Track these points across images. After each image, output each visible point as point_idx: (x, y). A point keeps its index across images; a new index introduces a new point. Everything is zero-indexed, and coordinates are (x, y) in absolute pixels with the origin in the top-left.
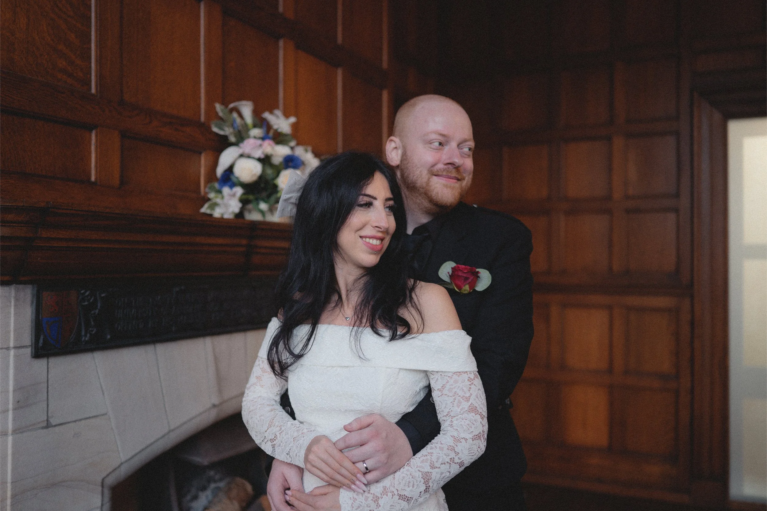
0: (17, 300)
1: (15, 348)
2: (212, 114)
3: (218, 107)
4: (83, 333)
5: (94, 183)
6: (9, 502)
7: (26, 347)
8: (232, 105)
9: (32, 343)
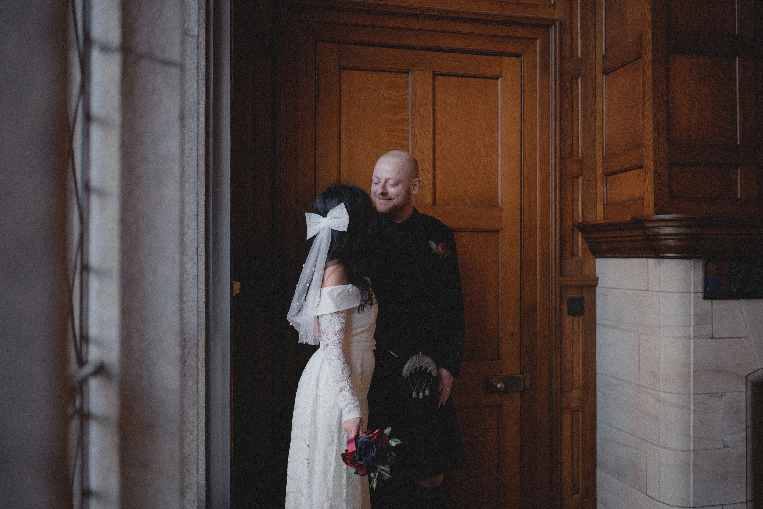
0: (694, 267)
4: (732, 288)
5: (740, 200)
6: (692, 374)
7: (699, 293)
9: (703, 291)
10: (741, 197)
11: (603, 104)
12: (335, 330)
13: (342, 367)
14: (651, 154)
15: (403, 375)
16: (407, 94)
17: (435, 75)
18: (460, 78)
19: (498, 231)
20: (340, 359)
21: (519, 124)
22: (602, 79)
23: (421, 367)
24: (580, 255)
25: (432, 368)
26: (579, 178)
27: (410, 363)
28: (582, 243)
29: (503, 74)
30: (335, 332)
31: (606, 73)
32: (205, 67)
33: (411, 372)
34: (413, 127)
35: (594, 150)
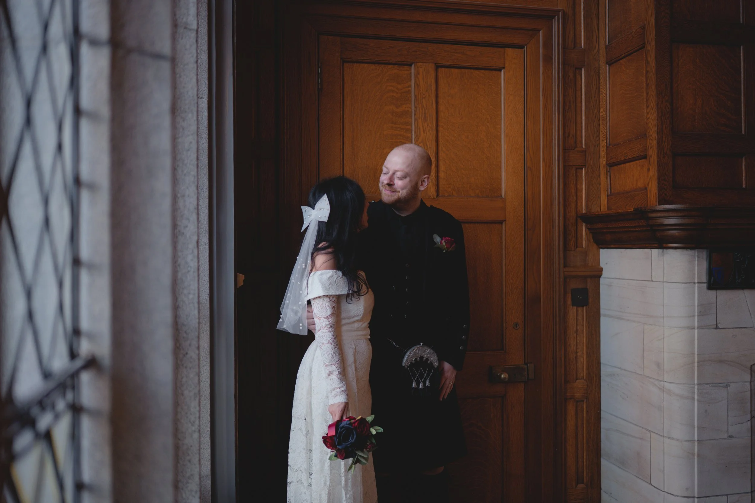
0: (698, 257)
1: (698, 283)
5: (745, 189)
6: (696, 364)
7: (704, 283)
9: (707, 281)
10: (746, 186)
11: (606, 94)
12: (327, 313)
13: (332, 351)
14: (655, 144)
15: (403, 365)
16: (410, 86)
17: (438, 67)
18: (463, 70)
19: (501, 222)
20: (331, 344)
21: (522, 115)
22: (605, 69)
23: (422, 358)
24: (584, 246)
25: (434, 359)
26: (582, 169)
27: (410, 353)
28: (586, 234)
29: (506, 65)
30: (327, 316)
31: (610, 63)
32: (207, 61)
33: (412, 362)
34: (415, 120)
35: (597, 141)
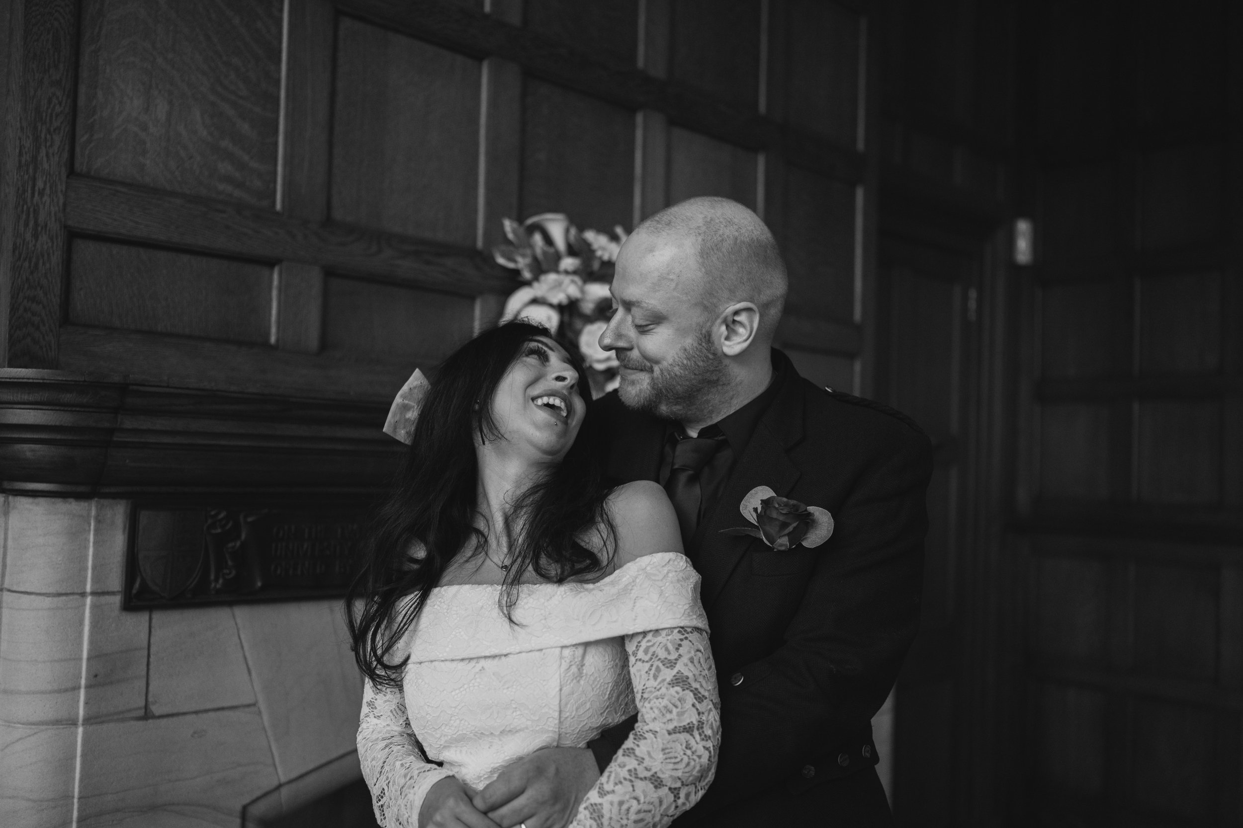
0: (98, 521)
1: (93, 593)
2: (495, 235)
3: (508, 225)
4: (212, 577)
5: (275, 348)
7: (113, 593)
8: (530, 221)
9: (122, 590)
10: (278, 340)
